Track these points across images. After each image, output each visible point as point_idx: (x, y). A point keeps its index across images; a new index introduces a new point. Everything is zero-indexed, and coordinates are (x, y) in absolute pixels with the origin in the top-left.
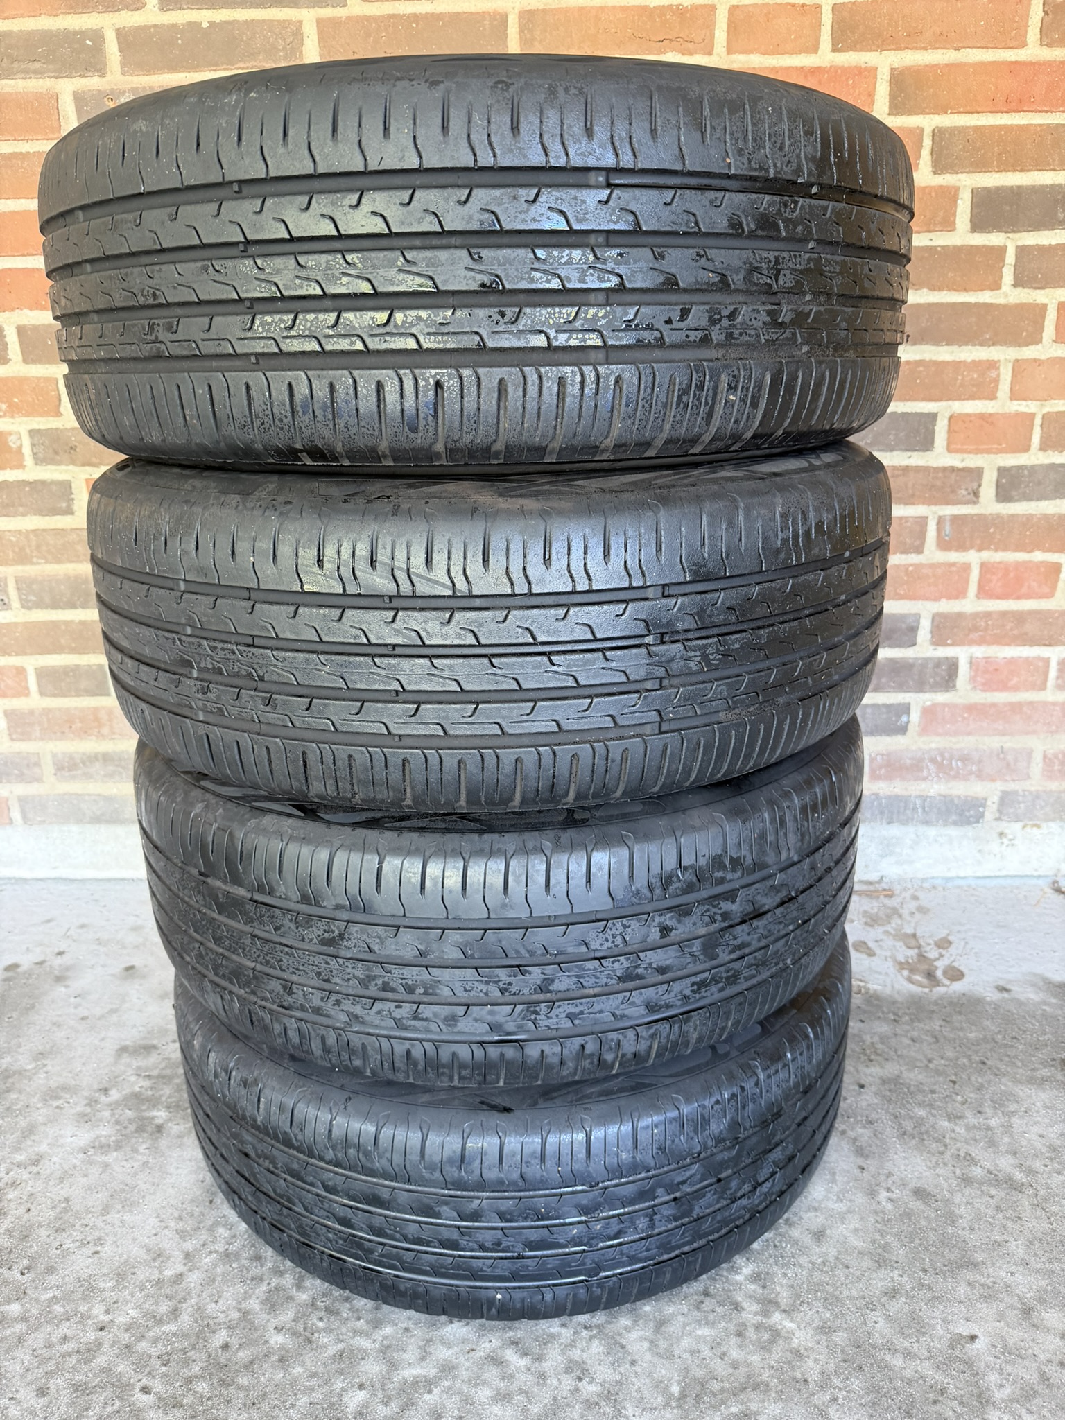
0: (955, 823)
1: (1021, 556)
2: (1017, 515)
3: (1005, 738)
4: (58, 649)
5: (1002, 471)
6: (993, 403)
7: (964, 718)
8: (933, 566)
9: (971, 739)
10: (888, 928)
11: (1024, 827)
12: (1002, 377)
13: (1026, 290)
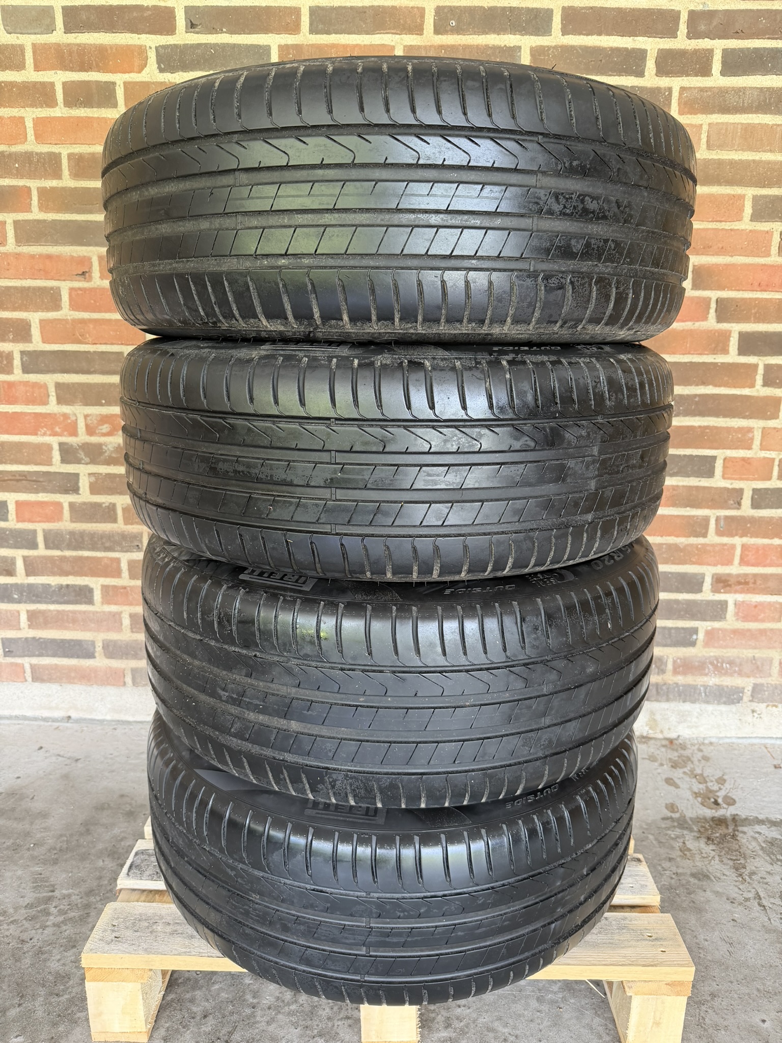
0: (725, 703)
1: (766, 541)
2: (764, 517)
3: (756, 651)
5: (755, 491)
6: (750, 452)
7: (731, 638)
8: (713, 545)
9: (735, 650)
10: (685, 770)
11: (768, 706)
12: (756, 437)
13: (770, 389)
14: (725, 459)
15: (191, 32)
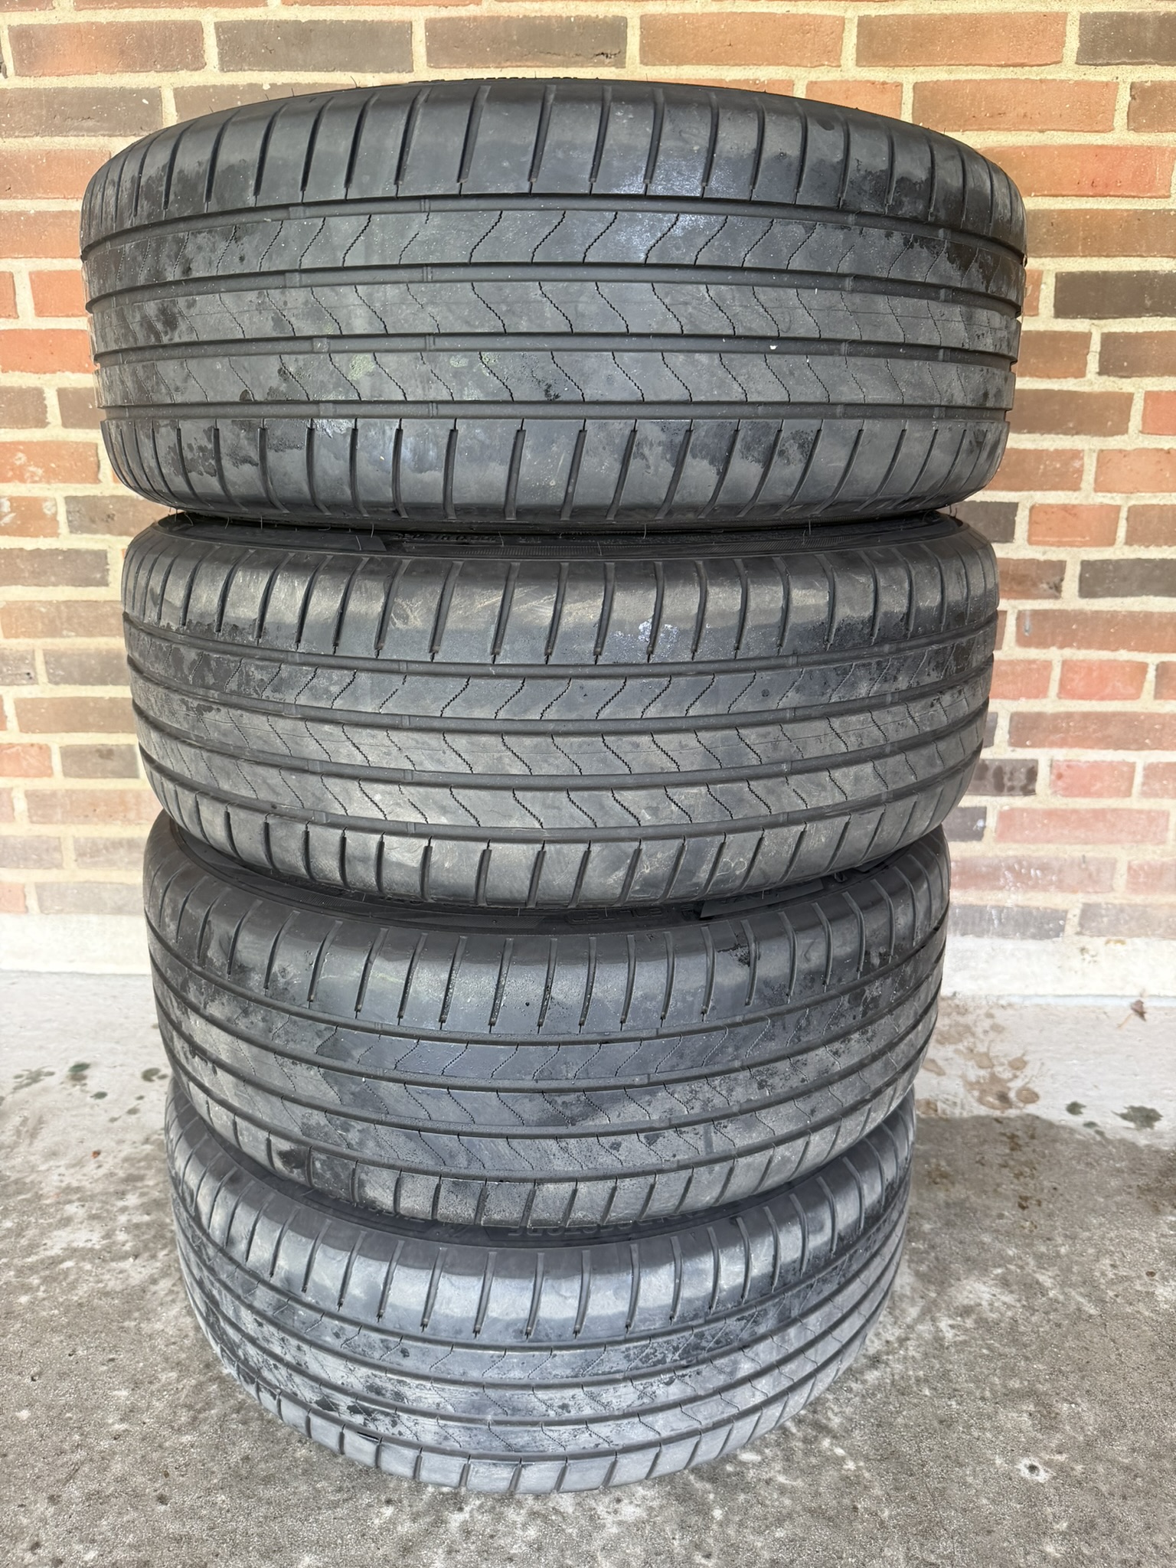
0: (1034, 937)
1: (1105, 655)
2: (1102, 612)
3: (1089, 847)
4: (85, 727)
5: (1085, 565)
6: (1076, 494)
7: (1044, 825)
8: (1011, 663)
9: (1051, 846)
10: (960, 1047)
11: (1107, 942)
12: (1086, 467)
13: (1112, 379)
14: (1032, 509)
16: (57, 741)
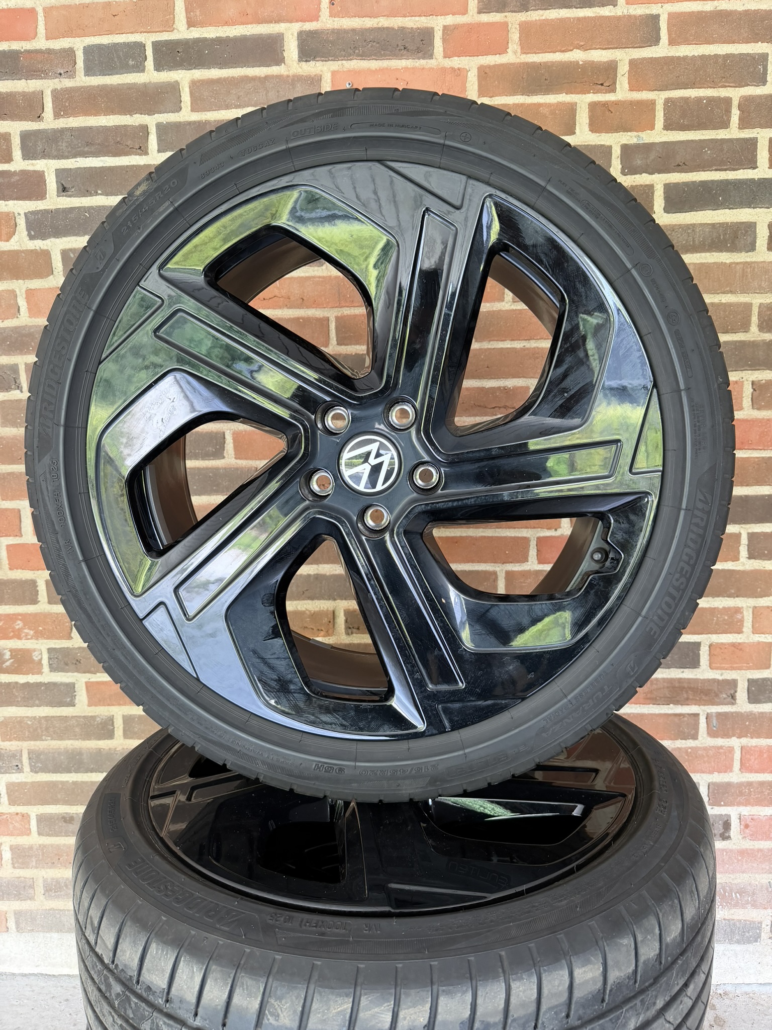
0: (738, 942)
2: (766, 713)
4: (55, 802)
5: (751, 682)
6: (740, 636)
7: (738, 860)
8: (705, 749)
9: (745, 876)
12: (746, 618)
13: (757, 561)
14: (710, 646)
15: (63, 196)
16: (34, 811)
